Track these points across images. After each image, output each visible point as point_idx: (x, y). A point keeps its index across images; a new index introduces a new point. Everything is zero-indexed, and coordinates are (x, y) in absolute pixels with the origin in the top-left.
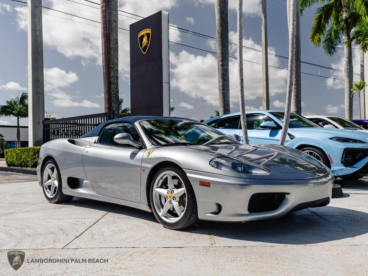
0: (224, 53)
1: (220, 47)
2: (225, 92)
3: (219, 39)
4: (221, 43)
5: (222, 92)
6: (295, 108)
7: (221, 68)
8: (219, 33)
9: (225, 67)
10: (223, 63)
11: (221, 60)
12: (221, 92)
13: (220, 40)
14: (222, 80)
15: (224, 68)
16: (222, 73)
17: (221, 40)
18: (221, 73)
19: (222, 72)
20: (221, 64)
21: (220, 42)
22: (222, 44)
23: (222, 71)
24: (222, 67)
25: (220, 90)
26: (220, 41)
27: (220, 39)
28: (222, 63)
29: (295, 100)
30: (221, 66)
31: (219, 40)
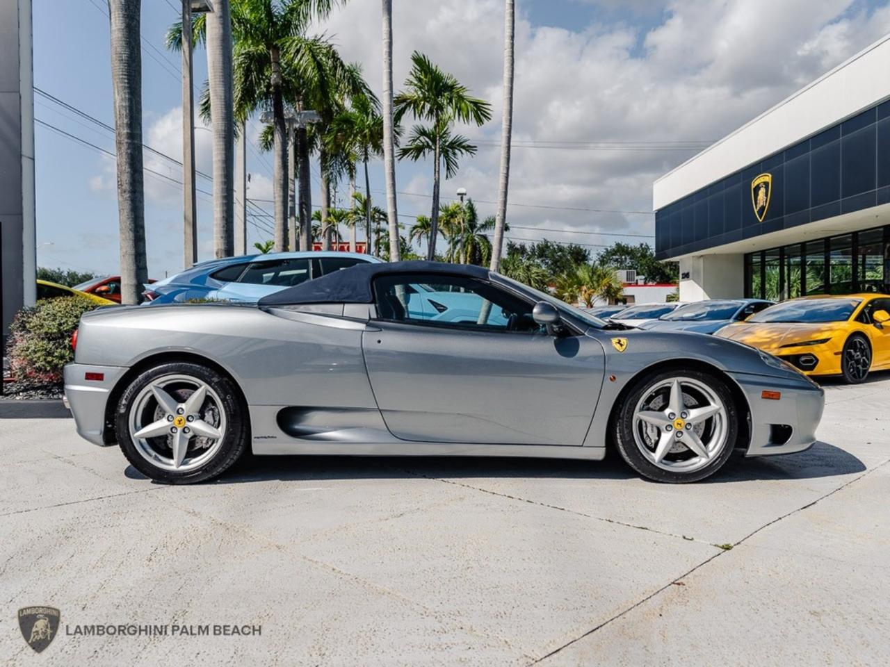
0: (134, 108)
1: (125, 93)
2: (136, 198)
3: (122, 75)
4: (126, 85)
5: (129, 197)
6: (224, 244)
7: (126, 141)
8: (122, 60)
9: (136, 142)
10: (131, 130)
11: (127, 124)
12: (128, 195)
13: (126, 77)
14: (129, 170)
15: (134, 144)
16: (131, 154)
17: (128, 79)
18: (127, 153)
19: (129, 151)
20: (127, 133)
21: (125, 83)
22: (130, 88)
23: (128, 149)
24: (129, 141)
25: (125, 192)
26: (126, 81)
27: (125, 75)
28: (129, 131)
29: (224, 227)
30: (128, 138)
31: (121, 77)
